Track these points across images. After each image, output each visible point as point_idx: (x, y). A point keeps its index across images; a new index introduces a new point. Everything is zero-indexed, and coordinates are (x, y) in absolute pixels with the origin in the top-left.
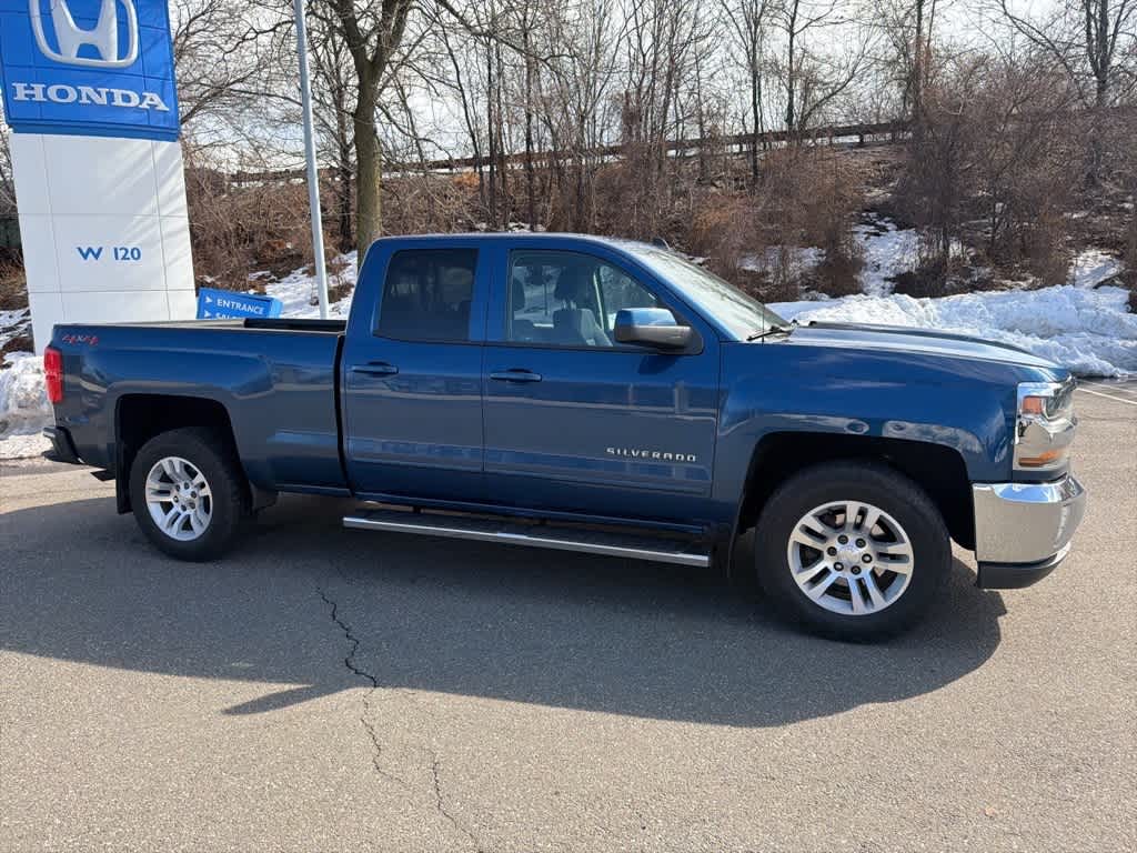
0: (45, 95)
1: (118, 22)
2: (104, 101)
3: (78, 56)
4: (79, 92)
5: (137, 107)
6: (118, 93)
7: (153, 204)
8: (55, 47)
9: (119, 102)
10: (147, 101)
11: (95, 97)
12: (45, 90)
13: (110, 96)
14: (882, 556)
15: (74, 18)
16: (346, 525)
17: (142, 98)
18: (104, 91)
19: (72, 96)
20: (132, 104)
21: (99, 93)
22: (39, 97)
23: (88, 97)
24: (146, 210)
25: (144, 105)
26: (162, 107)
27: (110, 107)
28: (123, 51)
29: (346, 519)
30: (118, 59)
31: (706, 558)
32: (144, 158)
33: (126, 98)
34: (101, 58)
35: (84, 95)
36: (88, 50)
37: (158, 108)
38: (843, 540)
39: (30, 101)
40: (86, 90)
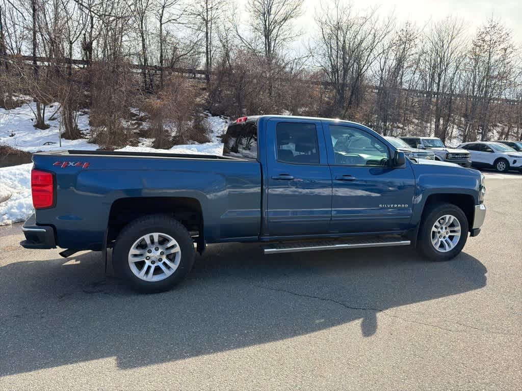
14: (451, 232)
16: (265, 253)
29: (265, 250)
31: (409, 242)
38: (442, 228)
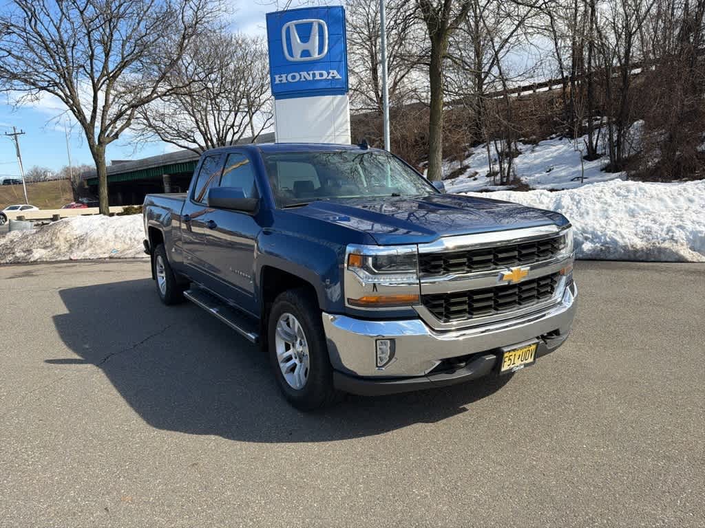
0: (287, 80)
1: (319, 36)
2: (311, 78)
3: (301, 57)
4: (300, 75)
5: (326, 79)
6: (317, 73)
7: (332, 129)
8: (291, 55)
9: (318, 77)
10: (331, 75)
11: (307, 76)
12: (287, 77)
13: (314, 74)
15: (300, 38)
17: (329, 73)
18: (311, 73)
19: (298, 78)
20: (324, 78)
21: (309, 75)
22: (285, 81)
23: (305, 78)
24: (328, 133)
25: (330, 77)
26: (338, 77)
27: (314, 81)
28: (321, 50)
30: (319, 54)
31: (254, 338)
32: (328, 106)
33: (321, 75)
34: (310, 56)
35: (303, 77)
36: (306, 53)
37: (336, 78)
39: (281, 84)
40: (304, 74)
